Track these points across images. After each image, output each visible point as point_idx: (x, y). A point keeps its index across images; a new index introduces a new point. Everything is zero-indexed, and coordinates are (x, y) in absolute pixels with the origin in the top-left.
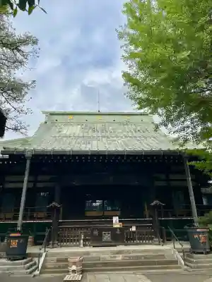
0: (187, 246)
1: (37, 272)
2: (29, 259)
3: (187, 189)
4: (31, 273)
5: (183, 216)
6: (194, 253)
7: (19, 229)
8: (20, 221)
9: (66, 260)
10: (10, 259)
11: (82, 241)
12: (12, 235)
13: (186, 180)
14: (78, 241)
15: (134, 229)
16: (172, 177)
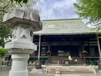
0: (97, 67)
1: (45, 73)
2: (42, 69)
3: (97, 47)
4: (44, 73)
5: (94, 56)
6: (100, 69)
7: (39, 59)
8: (39, 57)
9: (54, 70)
10: (37, 69)
11: (58, 64)
12: (37, 61)
13: (97, 44)
14: (57, 64)
15: (76, 60)
16: (90, 42)
